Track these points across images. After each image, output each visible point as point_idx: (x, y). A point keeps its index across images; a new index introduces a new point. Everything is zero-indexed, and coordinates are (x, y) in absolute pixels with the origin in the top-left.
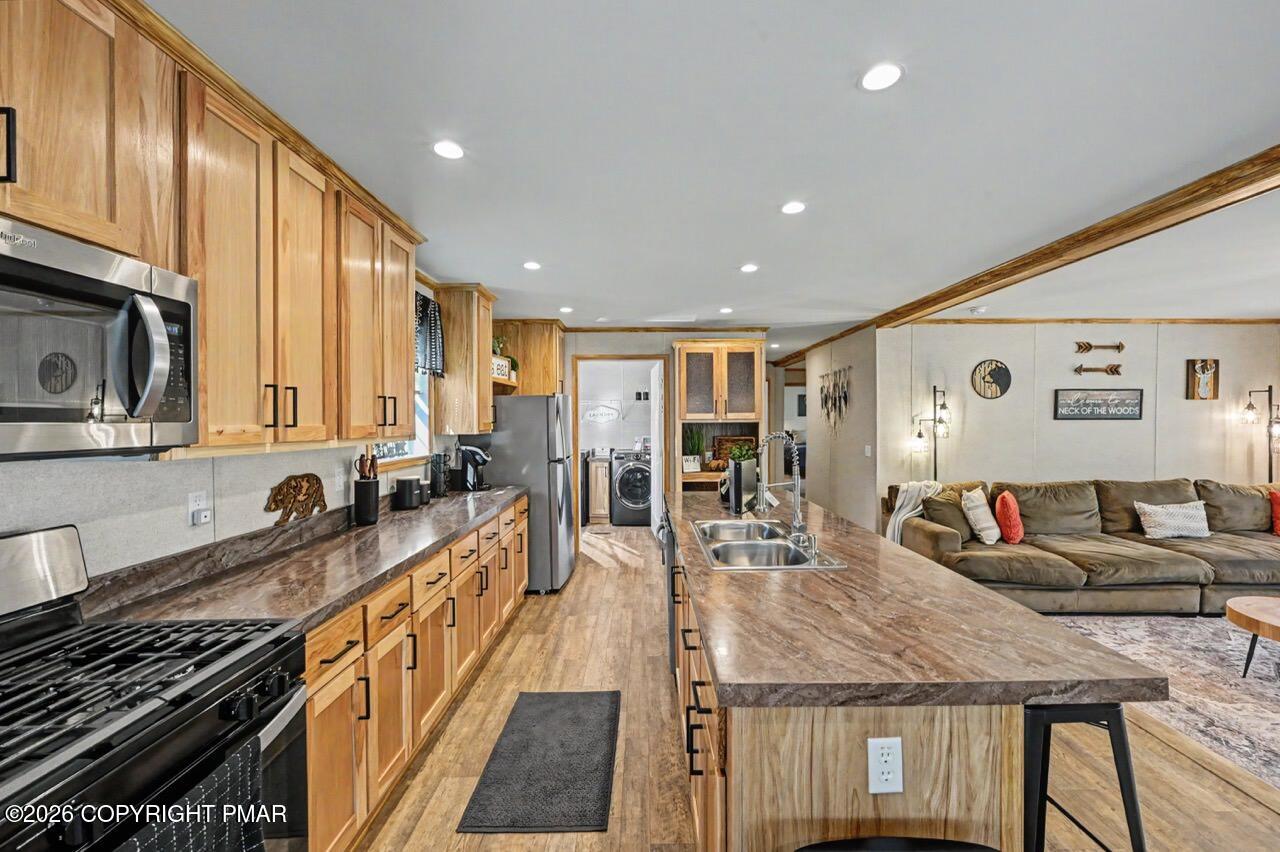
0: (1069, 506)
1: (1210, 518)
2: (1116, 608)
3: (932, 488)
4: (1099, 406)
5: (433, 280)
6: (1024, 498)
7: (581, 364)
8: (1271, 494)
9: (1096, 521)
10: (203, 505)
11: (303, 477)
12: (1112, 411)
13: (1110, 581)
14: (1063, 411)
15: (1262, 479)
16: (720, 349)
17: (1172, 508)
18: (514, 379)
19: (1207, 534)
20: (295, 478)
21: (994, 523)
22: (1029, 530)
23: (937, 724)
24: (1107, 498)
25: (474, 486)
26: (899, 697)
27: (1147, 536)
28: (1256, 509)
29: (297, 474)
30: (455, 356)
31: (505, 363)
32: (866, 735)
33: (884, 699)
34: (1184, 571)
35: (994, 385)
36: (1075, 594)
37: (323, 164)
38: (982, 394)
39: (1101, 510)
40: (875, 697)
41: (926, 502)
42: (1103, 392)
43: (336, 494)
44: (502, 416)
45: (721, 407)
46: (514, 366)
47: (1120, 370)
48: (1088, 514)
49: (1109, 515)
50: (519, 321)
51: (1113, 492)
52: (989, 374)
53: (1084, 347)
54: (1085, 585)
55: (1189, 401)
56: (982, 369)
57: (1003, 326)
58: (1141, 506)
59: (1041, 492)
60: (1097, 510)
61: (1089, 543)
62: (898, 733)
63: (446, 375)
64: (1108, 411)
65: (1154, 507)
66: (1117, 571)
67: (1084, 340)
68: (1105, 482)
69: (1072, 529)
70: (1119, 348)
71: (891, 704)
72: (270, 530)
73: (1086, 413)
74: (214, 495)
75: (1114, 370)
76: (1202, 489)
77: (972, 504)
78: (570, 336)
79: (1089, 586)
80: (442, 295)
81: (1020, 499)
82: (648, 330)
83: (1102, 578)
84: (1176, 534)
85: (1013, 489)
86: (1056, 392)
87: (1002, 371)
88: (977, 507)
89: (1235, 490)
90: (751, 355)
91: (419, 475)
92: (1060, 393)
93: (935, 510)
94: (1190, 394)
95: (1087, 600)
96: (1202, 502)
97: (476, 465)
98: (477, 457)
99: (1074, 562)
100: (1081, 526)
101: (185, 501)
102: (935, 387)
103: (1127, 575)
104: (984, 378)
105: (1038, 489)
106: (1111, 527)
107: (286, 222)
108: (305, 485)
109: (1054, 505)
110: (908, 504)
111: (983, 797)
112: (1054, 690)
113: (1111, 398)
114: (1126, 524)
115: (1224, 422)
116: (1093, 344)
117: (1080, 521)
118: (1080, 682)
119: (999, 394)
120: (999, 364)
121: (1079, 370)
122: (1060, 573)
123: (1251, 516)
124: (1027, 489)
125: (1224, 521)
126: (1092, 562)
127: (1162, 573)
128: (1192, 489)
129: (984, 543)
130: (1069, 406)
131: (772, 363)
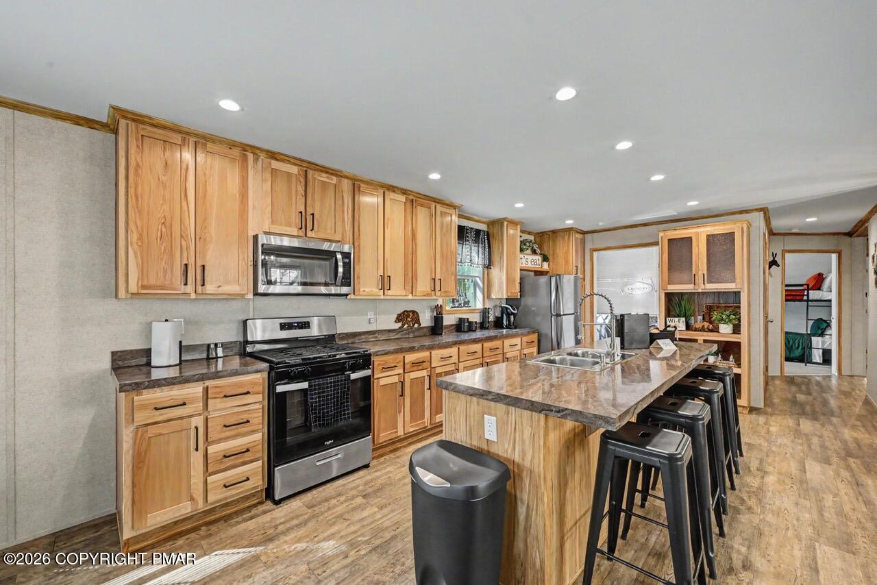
5: (485, 220)
7: (595, 254)
10: (372, 316)
11: (410, 311)
16: (700, 234)
18: (546, 266)
20: (406, 311)
23: (510, 415)
25: (506, 326)
26: (490, 397)
29: (408, 310)
30: (496, 257)
31: (538, 258)
32: (484, 413)
33: (485, 397)
37: (404, 192)
40: (482, 395)
43: (426, 320)
44: (527, 287)
45: (699, 279)
46: (545, 259)
50: (550, 231)
62: (495, 416)
63: (492, 267)
71: (487, 399)
72: (397, 330)
74: (375, 314)
78: (588, 237)
80: (490, 226)
82: (645, 225)
90: (733, 234)
91: (475, 318)
97: (508, 315)
98: (509, 311)
101: (367, 315)
107: (388, 218)
108: (411, 314)
111: (529, 457)
112: (554, 409)
118: (566, 409)
131: (845, 234)
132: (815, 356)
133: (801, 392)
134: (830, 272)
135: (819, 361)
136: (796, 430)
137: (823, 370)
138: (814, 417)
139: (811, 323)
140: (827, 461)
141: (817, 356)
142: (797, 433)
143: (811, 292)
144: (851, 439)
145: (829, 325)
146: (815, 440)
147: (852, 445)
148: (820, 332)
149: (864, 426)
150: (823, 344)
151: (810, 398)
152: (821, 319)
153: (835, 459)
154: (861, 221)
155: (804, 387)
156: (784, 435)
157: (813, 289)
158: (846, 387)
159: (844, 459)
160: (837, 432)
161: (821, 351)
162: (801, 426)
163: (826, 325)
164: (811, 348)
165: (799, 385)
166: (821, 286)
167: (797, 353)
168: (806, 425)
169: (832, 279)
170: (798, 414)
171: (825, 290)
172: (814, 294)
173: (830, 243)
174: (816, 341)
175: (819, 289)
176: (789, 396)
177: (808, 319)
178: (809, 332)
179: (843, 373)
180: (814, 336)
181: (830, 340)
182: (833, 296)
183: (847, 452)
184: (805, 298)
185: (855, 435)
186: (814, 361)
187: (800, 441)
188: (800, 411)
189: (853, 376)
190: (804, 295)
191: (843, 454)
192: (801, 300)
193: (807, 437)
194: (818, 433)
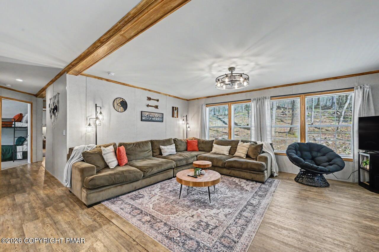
0: (143, 149)
1: (176, 148)
2: (152, 183)
3: (91, 147)
4: (153, 117)
6: (129, 148)
8: (187, 140)
9: (151, 153)
12: (156, 119)
13: (150, 174)
14: (144, 118)
15: (185, 138)
17: (168, 147)
19: (175, 153)
21: (115, 159)
22: (129, 160)
24: (154, 145)
27: (163, 156)
28: (184, 145)
34: (169, 165)
35: (121, 107)
36: (140, 182)
38: (117, 110)
39: (152, 149)
41: (84, 154)
42: (154, 113)
47: (158, 107)
48: (148, 151)
49: (154, 151)
51: (155, 143)
52: (120, 103)
53: (149, 99)
54: (143, 177)
55: (173, 118)
56: (117, 101)
57: (125, 86)
58: (162, 147)
59: (134, 145)
60: (151, 149)
61: (147, 161)
64: (155, 119)
65: (164, 147)
66: (152, 170)
67: (149, 96)
68: (154, 140)
69: (144, 157)
70: (158, 100)
73: (149, 119)
75: (156, 107)
76: (175, 140)
77: (106, 152)
79: (144, 177)
81: (128, 148)
83: (148, 173)
84: (169, 154)
85: (125, 145)
86: (142, 112)
87: (124, 103)
88: (108, 153)
89: (181, 140)
92: (143, 112)
93: (88, 157)
94: (173, 116)
95: (144, 182)
96: (175, 144)
99: (140, 169)
100: (146, 155)
102: (96, 104)
103: (155, 170)
104: (118, 104)
105: (133, 144)
106: (155, 154)
109: (139, 149)
110: (77, 156)
113: (156, 115)
114: (158, 153)
115: (179, 124)
116: (152, 98)
117: (146, 154)
119: (123, 111)
120: (123, 100)
121: (148, 106)
122: (134, 175)
123: (183, 147)
124: (130, 144)
125: (179, 149)
126: (145, 168)
127: (164, 167)
128: (173, 141)
129: (110, 168)
130: (145, 117)
131: (34, 95)
132: (18, 156)
133: (13, 177)
134: (27, 113)
135: (20, 158)
136: (13, 205)
137: (23, 163)
138: (22, 190)
139: (16, 139)
140: (36, 217)
141: (19, 156)
142: (14, 206)
143: (16, 123)
144: (45, 196)
145: (25, 140)
146: (27, 206)
147: (46, 199)
148: (21, 143)
149: (48, 186)
150: (22, 149)
151: (19, 179)
152: (21, 137)
153: (40, 213)
154: (42, 89)
155: (14, 174)
156: (5, 213)
157: (17, 121)
158: (35, 168)
159: (45, 210)
160: (37, 195)
161: (21, 153)
162: (16, 201)
163: (24, 139)
164: (16, 152)
165: (11, 174)
166: (21, 120)
167: (8, 156)
168: (19, 198)
169: (28, 116)
170: (13, 192)
171: (24, 122)
172: (18, 124)
173: (28, 98)
174: (19, 148)
175: (20, 122)
176: (6, 182)
177: (14, 137)
178: (15, 144)
179: (33, 162)
180: (18, 146)
181: (27, 147)
182: (29, 125)
183: (45, 205)
184: (13, 126)
185: (46, 192)
186: (18, 158)
187: (17, 212)
188: (14, 190)
189: (37, 162)
190: (12, 124)
191: (43, 206)
192: (11, 127)
193: (21, 206)
194: (27, 200)
